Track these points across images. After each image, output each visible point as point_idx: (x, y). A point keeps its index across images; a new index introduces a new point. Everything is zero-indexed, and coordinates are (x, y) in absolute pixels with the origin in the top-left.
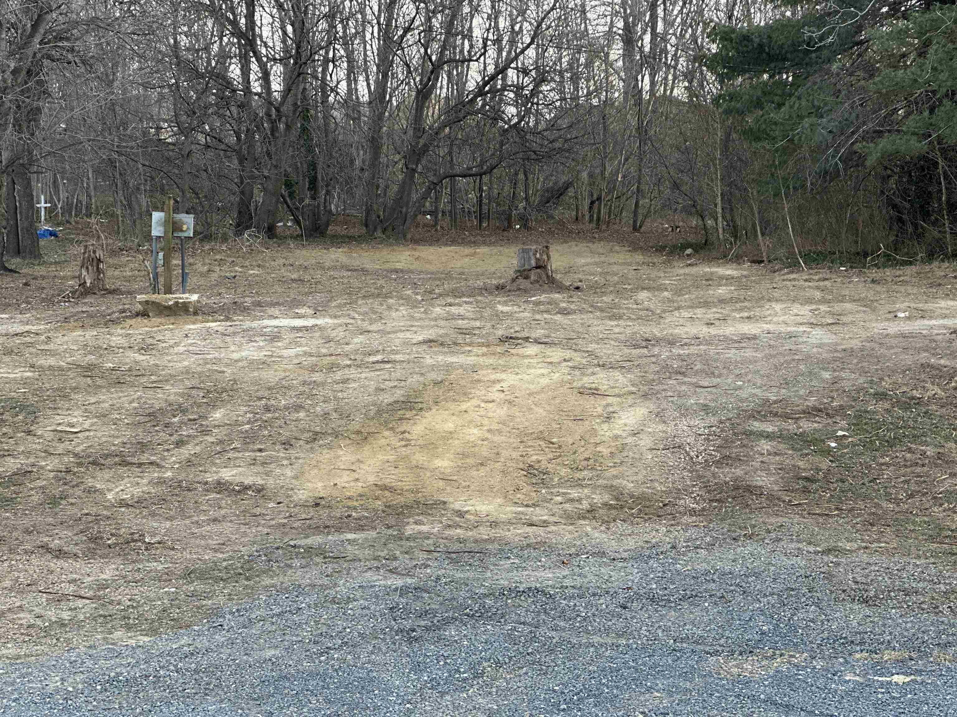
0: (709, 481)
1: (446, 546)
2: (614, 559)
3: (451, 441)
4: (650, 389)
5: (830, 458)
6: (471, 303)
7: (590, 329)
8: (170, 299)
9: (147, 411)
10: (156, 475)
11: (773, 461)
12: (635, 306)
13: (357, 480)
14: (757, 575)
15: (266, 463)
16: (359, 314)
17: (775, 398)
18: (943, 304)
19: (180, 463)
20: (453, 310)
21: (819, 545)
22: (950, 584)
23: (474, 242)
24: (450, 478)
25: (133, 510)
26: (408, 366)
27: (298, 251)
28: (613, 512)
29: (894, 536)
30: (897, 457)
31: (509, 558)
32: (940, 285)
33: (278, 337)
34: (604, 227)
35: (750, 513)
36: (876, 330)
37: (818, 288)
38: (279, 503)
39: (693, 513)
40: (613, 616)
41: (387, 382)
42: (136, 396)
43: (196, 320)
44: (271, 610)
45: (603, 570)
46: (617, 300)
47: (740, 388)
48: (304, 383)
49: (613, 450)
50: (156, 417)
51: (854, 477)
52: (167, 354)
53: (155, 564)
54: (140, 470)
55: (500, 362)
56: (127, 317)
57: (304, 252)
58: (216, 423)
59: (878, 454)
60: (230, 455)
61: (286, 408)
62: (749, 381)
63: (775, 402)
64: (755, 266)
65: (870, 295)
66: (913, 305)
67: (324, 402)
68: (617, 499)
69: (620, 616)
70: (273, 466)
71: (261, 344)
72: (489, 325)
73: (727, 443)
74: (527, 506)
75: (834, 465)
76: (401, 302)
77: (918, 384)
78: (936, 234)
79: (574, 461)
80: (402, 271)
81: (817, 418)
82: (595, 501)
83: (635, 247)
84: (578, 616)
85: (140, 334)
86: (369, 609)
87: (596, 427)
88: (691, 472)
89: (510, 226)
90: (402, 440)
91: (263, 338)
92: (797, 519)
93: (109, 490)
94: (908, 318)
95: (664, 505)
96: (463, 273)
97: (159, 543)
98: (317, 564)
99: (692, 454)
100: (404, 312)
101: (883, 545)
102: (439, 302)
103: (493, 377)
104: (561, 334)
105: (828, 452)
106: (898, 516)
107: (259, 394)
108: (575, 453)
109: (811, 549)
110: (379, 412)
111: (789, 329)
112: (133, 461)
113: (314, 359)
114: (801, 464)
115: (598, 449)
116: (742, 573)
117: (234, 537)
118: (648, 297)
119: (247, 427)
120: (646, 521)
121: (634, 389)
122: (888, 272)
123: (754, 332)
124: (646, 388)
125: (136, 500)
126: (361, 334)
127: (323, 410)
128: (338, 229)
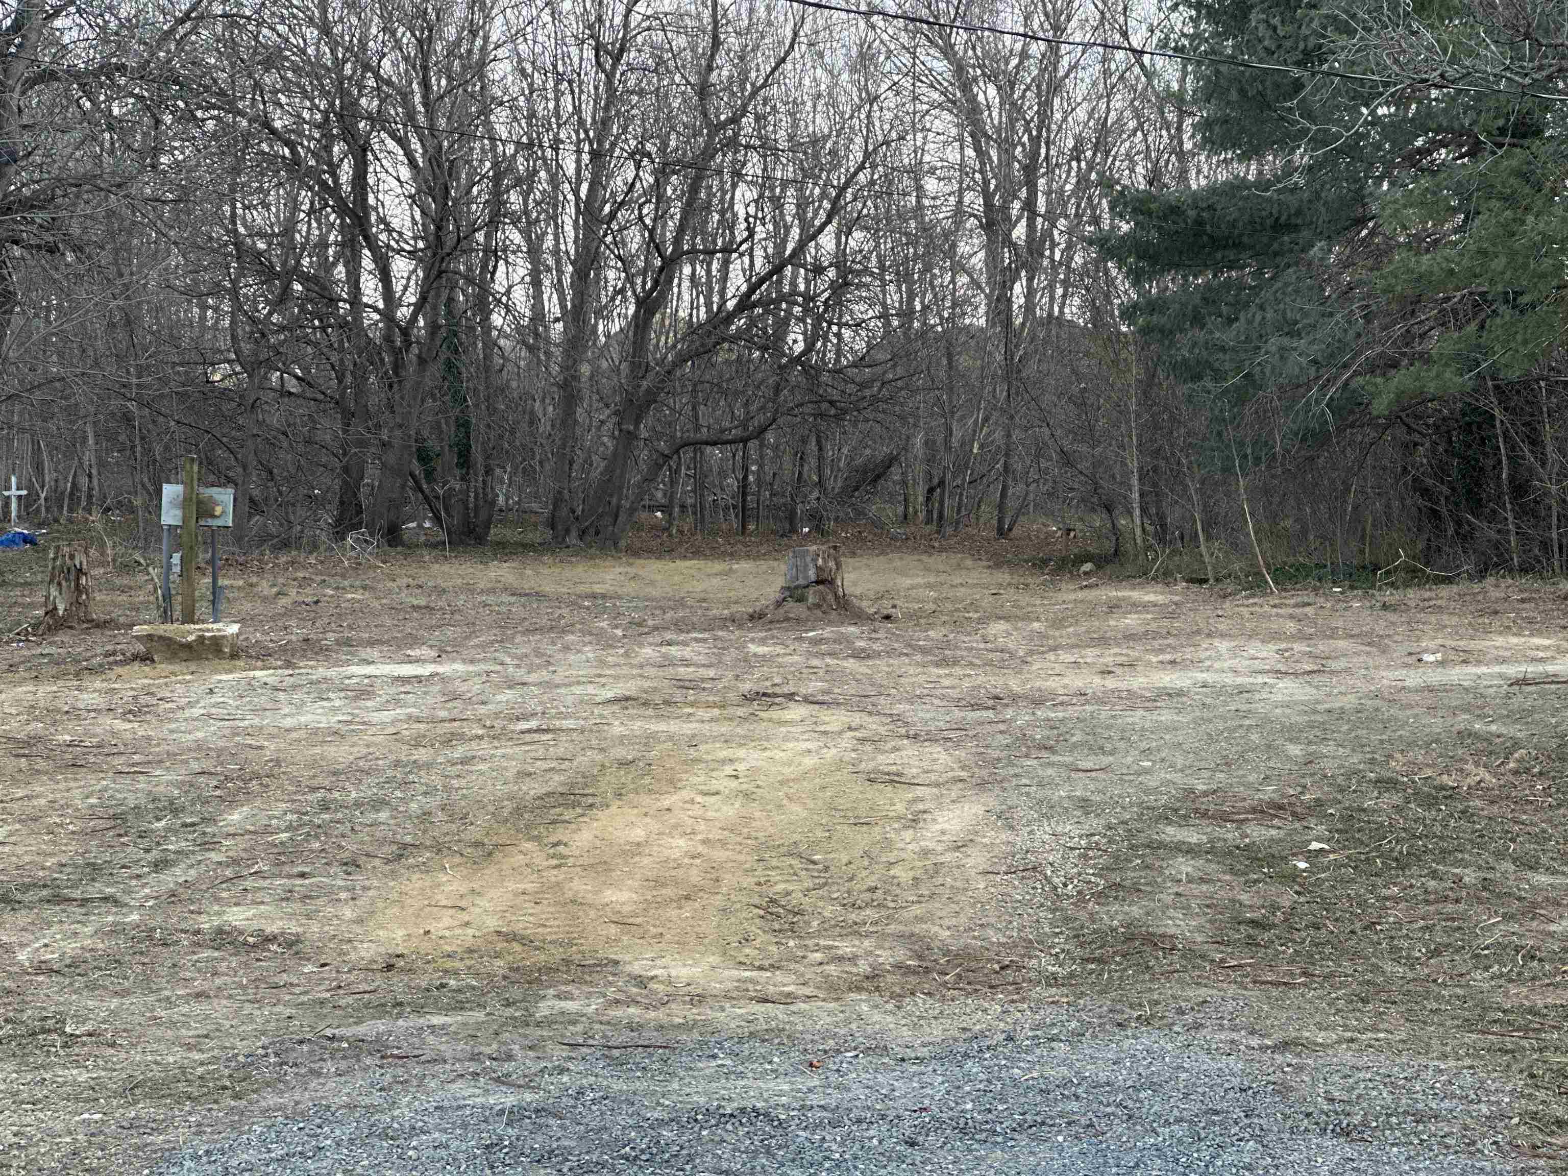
0: (1082, 927)
1: (604, 1036)
2: (903, 1060)
3: (637, 859)
4: (991, 774)
5: (1297, 888)
6: (704, 640)
7: (902, 680)
8: (190, 633)
9: (111, 812)
10: (110, 918)
11: (1196, 892)
12: (982, 646)
13: (467, 924)
14: (1155, 1086)
15: (310, 897)
16: (514, 656)
17: (1205, 787)
18: (1500, 641)
19: (156, 898)
20: (674, 651)
21: (1269, 1036)
22: (1498, 1103)
23: (732, 554)
24: (631, 920)
25: (61, 979)
26: (581, 738)
27: (437, 566)
28: (912, 979)
29: (1402, 1021)
30: (1411, 886)
31: (714, 1057)
32: (1496, 612)
33: (369, 693)
34: (949, 530)
35: (1151, 981)
36: (1385, 681)
37: (1291, 617)
38: (323, 965)
39: (1053, 980)
40: (890, 1159)
41: (539, 763)
42: (99, 787)
43: (235, 667)
44: (269, 1151)
45: (880, 1078)
46: (951, 636)
47: (1146, 771)
48: (397, 764)
49: (919, 873)
50: (125, 821)
51: (1337, 920)
52: (170, 720)
53: (75, 1072)
54: (83, 910)
55: (739, 730)
56: (116, 663)
57: (446, 568)
58: (232, 830)
59: (1379, 881)
60: (249, 883)
61: (358, 804)
62: (1163, 760)
63: (1205, 794)
64: (1195, 587)
65: (1380, 628)
66: (1450, 643)
67: (425, 794)
68: (921, 958)
69: (901, 1159)
70: (320, 902)
71: (337, 703)
72: (730, 675)
73: (1118, 862)
74: (761, 968)
75: (1302, 899)
76: (588, 639)
77: (1454, 765)
78: (1493, 535)
79: (849, 892)
80: (604, 596)
81: (1276, 822)
82: (881, 960)
83: (998, 563)
84: (826, 1158)
85: (132, 689)
86: (447, 1147)
87: (892, 835)
88: (1053, 911)
89: (793, 530)
90: (553, 856)
91: (342, 694)
92: (1232, 990)
93: (22, 945)
94: (1442, 663)
95: (1002, 968)
96: (705, 600)
97: (90, 1035)
98: (366, 1069)
99: (1056, 880)
100: (590, 655)
101: (1382, 1035)
102: (651, 640)
103: (723, 754)
104: (851, 689)
105: (1293, 877)
106: (1411, 987)
107: (315, 783)
108: (851, 879)
109: (1255, 1042)
110: (518, 811)
111: (1239, 680)
112: (74, 896)
113: (422, 726)
114: (1244, 897)
115: (892, 872)
116: (1129, 1083)
117: (227, 1024)
118: (1006, 631)
119: (284, 836)
120: (968, 994)
121: (964, 774)
122: (1413, 595)
123: (1179, 684)
124: (984, 773)
125: (68, 962)
126: (510, 687)
127: (421, 807)
128: (508, 532)
